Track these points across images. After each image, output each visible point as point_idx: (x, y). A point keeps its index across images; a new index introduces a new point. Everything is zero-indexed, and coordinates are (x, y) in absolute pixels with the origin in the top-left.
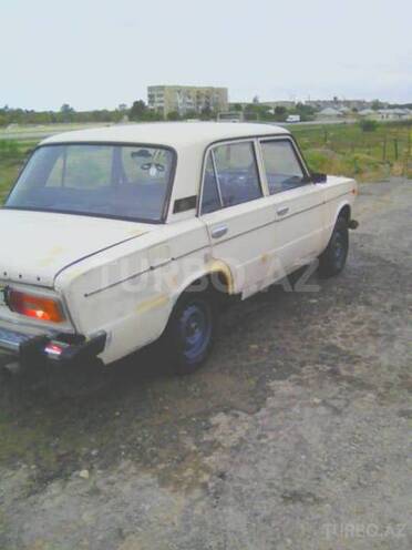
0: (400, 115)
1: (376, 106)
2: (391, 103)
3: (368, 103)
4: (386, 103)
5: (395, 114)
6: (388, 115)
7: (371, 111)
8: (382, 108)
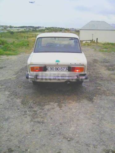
0: (18, 30)
1: (11, 27)
2: (15, 26)
3: (8, 26)
4: (13, 26)
5: (17, 29)
6: (15, 30)
7: (10, 29)
8: (13, 28)
